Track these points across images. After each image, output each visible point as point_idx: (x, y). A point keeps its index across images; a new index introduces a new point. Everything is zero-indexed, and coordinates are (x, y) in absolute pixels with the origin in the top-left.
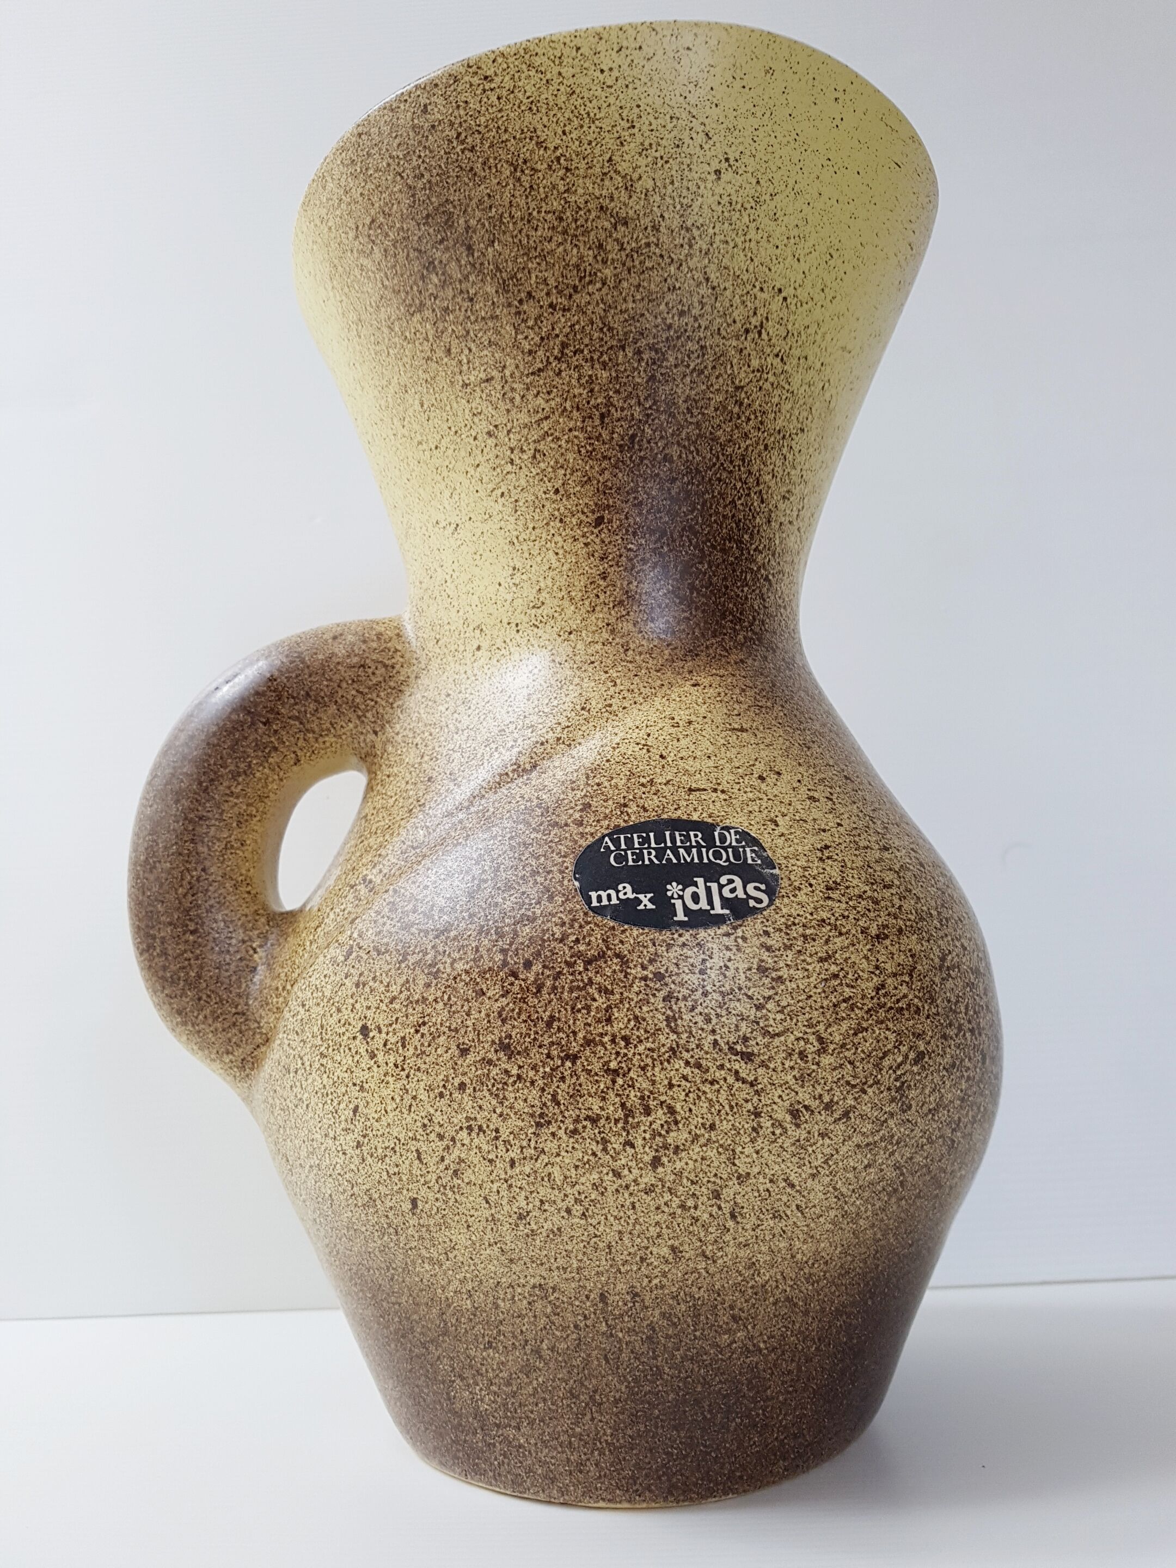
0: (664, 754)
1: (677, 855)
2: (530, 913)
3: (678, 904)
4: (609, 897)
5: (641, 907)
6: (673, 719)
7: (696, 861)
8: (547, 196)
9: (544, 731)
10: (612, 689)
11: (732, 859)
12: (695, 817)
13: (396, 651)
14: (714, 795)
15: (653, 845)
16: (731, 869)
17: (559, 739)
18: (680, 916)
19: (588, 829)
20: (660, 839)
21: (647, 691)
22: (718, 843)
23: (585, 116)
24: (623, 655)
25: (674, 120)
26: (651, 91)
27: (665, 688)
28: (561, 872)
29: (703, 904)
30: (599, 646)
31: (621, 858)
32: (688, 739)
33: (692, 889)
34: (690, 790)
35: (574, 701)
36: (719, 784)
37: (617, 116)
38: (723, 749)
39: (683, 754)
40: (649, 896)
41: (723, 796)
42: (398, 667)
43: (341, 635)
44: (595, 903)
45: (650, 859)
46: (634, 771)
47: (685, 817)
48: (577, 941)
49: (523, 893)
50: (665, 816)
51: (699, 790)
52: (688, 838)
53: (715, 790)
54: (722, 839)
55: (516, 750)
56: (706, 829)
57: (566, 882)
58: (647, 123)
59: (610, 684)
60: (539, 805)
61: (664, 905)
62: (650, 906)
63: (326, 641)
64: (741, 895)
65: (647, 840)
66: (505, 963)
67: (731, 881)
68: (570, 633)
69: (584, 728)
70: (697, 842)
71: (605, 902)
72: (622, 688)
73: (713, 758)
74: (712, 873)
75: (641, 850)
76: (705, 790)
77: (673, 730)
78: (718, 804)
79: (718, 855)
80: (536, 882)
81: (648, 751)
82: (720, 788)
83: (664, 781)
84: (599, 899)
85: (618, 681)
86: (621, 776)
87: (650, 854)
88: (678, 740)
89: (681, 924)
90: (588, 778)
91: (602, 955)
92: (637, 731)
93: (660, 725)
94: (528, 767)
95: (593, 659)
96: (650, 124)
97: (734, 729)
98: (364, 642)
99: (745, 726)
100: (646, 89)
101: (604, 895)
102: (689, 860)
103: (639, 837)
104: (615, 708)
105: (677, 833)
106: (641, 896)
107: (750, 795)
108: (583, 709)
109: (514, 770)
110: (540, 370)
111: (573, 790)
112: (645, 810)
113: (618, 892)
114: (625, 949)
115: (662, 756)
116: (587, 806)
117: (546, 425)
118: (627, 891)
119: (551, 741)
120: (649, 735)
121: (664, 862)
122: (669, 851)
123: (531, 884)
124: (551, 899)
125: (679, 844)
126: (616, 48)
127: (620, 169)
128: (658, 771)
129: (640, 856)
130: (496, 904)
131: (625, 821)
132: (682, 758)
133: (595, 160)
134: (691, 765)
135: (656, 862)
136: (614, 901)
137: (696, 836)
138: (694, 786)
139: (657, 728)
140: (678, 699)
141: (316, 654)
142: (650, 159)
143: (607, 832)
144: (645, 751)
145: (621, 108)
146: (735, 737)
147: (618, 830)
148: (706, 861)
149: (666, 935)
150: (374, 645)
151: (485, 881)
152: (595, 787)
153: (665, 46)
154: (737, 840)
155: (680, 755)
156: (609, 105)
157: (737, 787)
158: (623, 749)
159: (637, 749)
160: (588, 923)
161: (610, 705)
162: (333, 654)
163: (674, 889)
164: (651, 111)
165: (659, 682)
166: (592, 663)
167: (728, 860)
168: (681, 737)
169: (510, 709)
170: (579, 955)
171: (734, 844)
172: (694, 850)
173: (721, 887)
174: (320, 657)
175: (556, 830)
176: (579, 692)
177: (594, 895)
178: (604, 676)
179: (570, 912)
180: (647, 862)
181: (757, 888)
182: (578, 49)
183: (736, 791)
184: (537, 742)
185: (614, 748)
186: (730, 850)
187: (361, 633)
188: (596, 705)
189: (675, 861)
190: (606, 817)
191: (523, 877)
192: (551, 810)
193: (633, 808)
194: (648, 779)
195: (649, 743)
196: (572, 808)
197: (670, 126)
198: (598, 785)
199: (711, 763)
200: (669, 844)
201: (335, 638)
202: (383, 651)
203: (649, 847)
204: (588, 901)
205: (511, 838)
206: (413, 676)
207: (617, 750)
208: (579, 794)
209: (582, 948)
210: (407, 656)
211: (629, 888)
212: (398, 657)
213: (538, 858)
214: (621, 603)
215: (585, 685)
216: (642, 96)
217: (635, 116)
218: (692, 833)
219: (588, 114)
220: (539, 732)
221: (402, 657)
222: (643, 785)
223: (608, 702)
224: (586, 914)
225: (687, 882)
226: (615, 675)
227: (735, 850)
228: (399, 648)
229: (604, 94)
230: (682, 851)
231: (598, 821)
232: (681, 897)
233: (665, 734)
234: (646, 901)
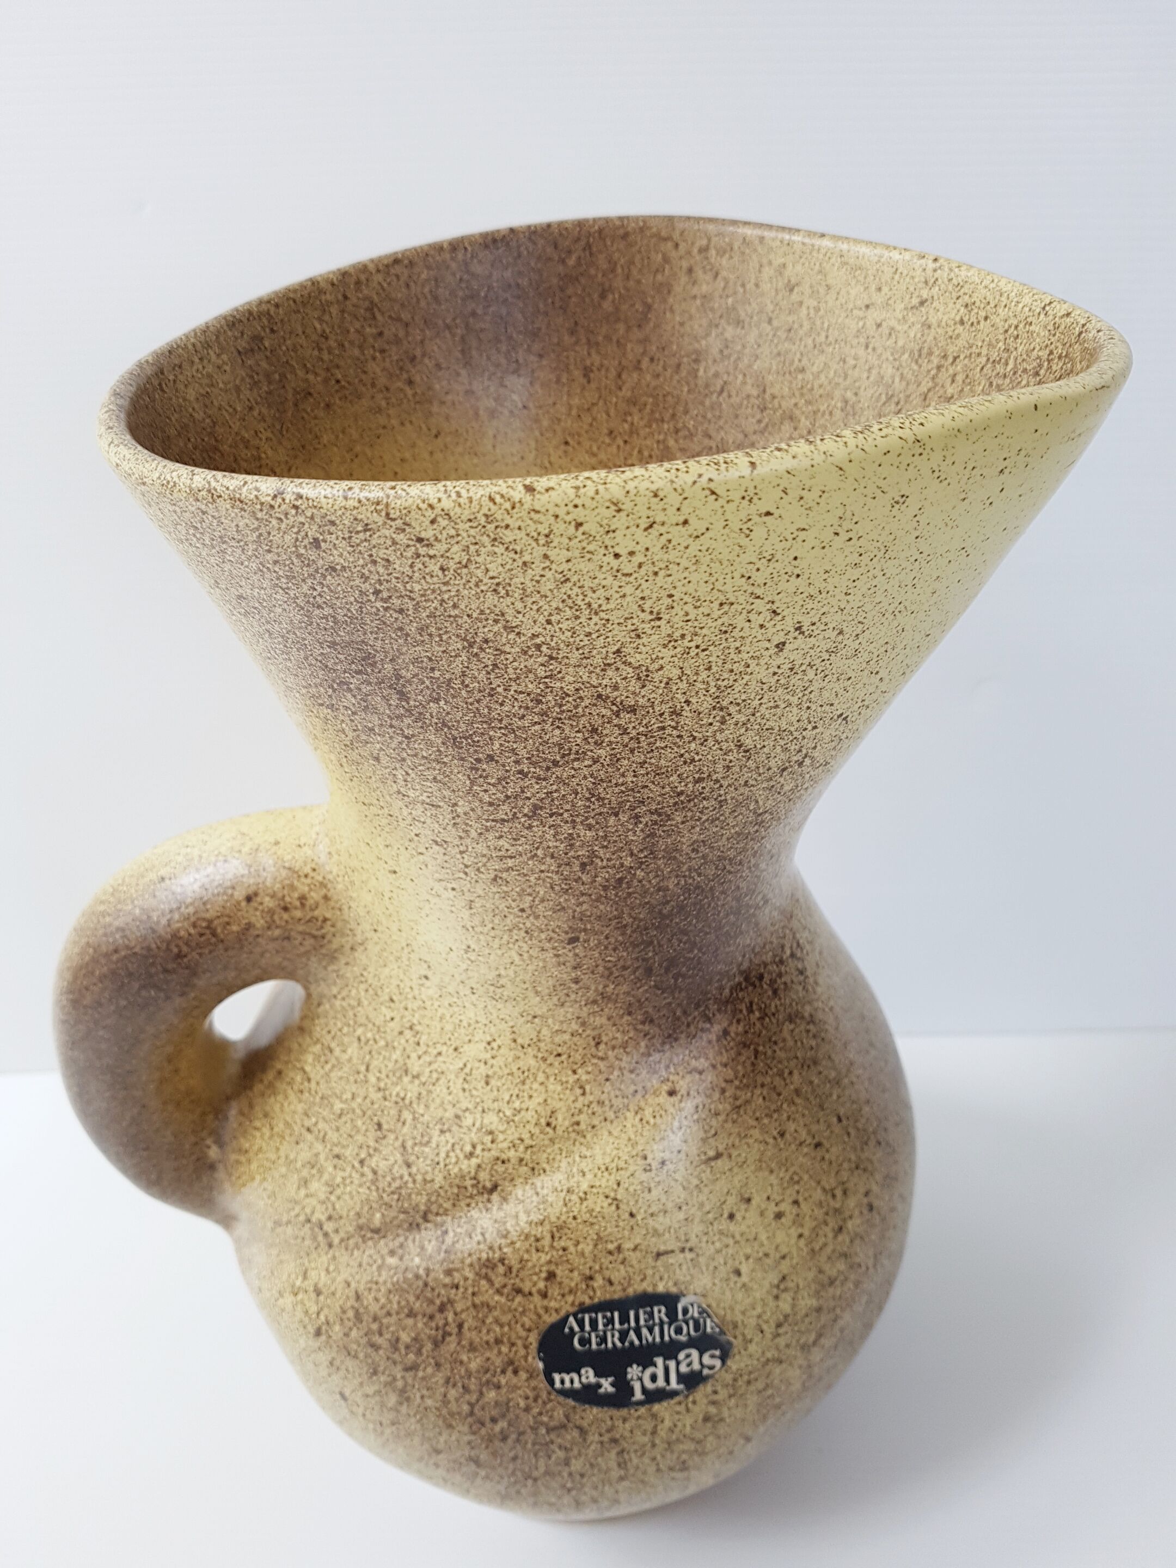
0: (634, 1211)
1: (639, 1336)
2: (495, 1380)
3: (637, 1387)
4: (572, 1382)
5: (602, 1390)
6: (645, 1158)
7: (658, 1339)
8: (518, 678)
9: (505, 1145)
10: (581, 1099)
11: (692, 1332)
12: (661, 1288)
13: (325, 920)
14: (682, 1256)
15: (617, 1326)
16: (691, 1343)
17: (521, 1160)
18: (638, 1395)
19: (553, 1304)
20: (624, 1319)
21: (618, 1102)
22: (680, 1316)
23: (584, 607)
24: (593, 1049)
25: (726, 607)
26: (694, 577)
27: (639, 1096)
28: (526, 1347)
29: (661, 1382)
30: (567, 1037)
31: (584, 1341)
32: (660, 1188)
33: (650, 1370)
34: (659, 1255)
35: (539, 1109)
36: (687, 1241)
37: (635, 607)
38: (695, 1193)
39: (654, 1209)
40: (611, 1379)
41: (689, 1255)
42: (329, 937)
43: (256, 894)
44: (558, 1385)
45: (613, 1343)
46: (602, 1234)
47: (650, 1289)
48: (540, 1414)
49: (488, 1359)
50: (630, 1291)
51: (667, 1253)
52: (651, 1315)
53: (683, 1250)
54: (685, 1311)
55: (474, 1161)
56: (670, 1301)
57: (530, 1359)
58: (681, 613)
59: (579, 1091)
60: (502, 1260)
61: (624, 1389)
62: (611, 1389)
63: (239, 903)
64: (696, 1366)
65: (611, 1321)
66: (472, 1413)
67: (688, 1356)
68: (535, 1017)
69: (549, 1150)
70: (661, 1319)
71: (567, 1385)
72: (591, 1098)
73: (684, 1208)
74: (670, 1350)
75: (605, 1332)
76: (672, 1251)
77: (645, 1177)
78: (684, 1267)
79: (679, 1331)
80: (500, 1352)
81: (618, 1208)
82: (688, 1245)
83: (632, 1246)
84: (562, 1382)
85: (588, 1088)
86: (589, 1240)
87: (613, 1336)
88: (650, 1191)
89: (640, 1403)
90: (553, 1237)
91: (564, 1426)
92: (606, 1174)
93: (632, 1169)
94: (488, 1185)
95: (560, 1050)
96: (687, 614)
97: (710, 1159)
98: (286, 909)
99: (721, 1148)
100: (686, 574)
101: (567, 1378)
102: (650, 1339)
103: (604, 1317)
104: (583, 1126)
105: (641, 1312)
106: (603, 1381)
107: (718, 1245)
108: (548, 1124)
109: (473, 1186)
110: (503, 820)
111: (538, 1250)
112: (611, 1283)
113: (580, 1376)
114: (585, 1424)
115: (632, 1215)
116: (551, 1276)
117: (510, 863)
118: (589, 1376)
119: (513, 1161)
120: (619, 1184)
121: (627, 1344)
122: (632, 1333)
123: (495, 1351)
124: (516, 1372)
125: (642, 1322)
126: (644, 523)
127: (630, 660)
128: (626, 1233)
129: (603, 1340)
130: (461, 1362)
131: (591, 1298)
132: (652, 1215)
133: (595, 652)
134: (661, 1222)
135: (619, 1344)
136: (577, 1385)
137: (660, 1311)
138: (662, 1248)
139: (628, 1173)
140: (652, 1121)
141: (228, 923)
142: (679, 649)
143: (572, 1310)
144: (614, 1207)
145: (643, 598)
146: (708, 1170)
147: (584, 1309)
148: (667, 1338)
149: (624, 1412)
150: (298, 914)
151: (450, 1334)
152: (561, 1253)
153: (728, 516)
154: (700, 1313)
155: (650, 1211)
156: (624, 596)
157: (705, 1239)
158: (589, 1203)
159: (605, 1204)
160: (550, 1400)
161: (578, 1123)
162: (249, 926)
163: (633, 1371)
164: (690, 600)
165: (633, 1088)
166: (559, 1055)
167: (689, 1333)
168: (652, 1185)
169: (466, 1086)
170: (542, 1423)
171: (696, 1315)
172: (657, 1329)
173: (678, 1363)
174: (235, 928)
175: (519, 1299)
176: (544, 1096)
177: (557, 1377)
178: (572, 1078)
179: (535, 1389)
180: (610, 1345)
181: (712, 1356)
182: (579, 525)
183: (704, 1245)
184: (498, 1159)
185: (581, 1199)
186: (691, 1323)
187: (280, 895)
188: (562, 1121)
189: (637, 1342)
190: (571, 1292)
191: (487, 1343)
192: (514, 1271)
193: (598, 1282)
194: (616, 1244)
195: (619, 1197)
196: (536, 1274)
197: (716, 614)
198: (564, 1249)
199: (681, 1216)
200: (633, 1324)
201: (249, 899)
202: (309, 921)
203: (613, 1329)
204: (551, 1382)
205: (474, 1294)
206: (348, 947)
207: (585, 1204)
208: (544, 1258)
209: (545, 1419)
210: (339, 925)
211: (591, 1372)
212: (328, 928)
213: (502, 1326)
214: (595, 1002)
215: (551, 1087)
216: (679, 584)
217: (664, 607)
218: (656, 1309)
219: (589, 605)
220: (500, 1146)
221: (333, 926)
222: (610, 1253)
223: (576, 1118)
224: (549, 1393)
225: (647, 1363)
226: (584, 1077)
227: (697, 1323)
228: (328, 915)
229: (616, 584)
230: (645, 1331)
231: (563, 1296)
232: (640, 1379)
233: (636, 1182)
234: (607, 1385)
